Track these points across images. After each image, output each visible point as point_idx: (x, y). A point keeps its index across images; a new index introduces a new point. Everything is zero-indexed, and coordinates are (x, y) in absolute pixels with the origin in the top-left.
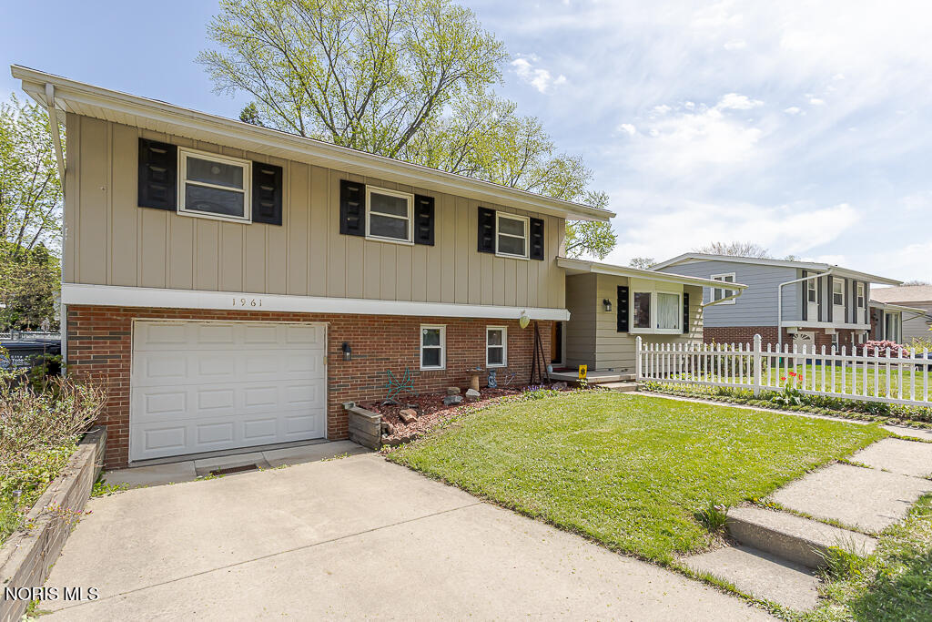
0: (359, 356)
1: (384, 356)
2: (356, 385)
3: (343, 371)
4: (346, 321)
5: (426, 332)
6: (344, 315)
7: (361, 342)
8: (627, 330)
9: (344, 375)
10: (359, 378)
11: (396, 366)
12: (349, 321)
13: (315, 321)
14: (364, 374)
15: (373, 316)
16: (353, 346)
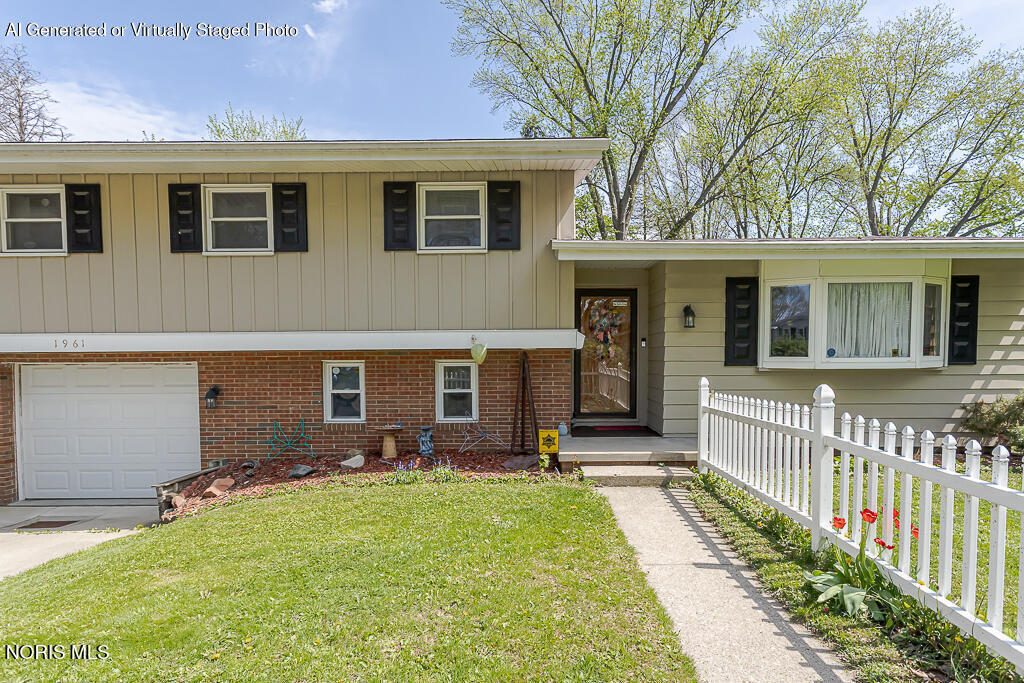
0: (234, 403)
1: (268, 403)
2: (231, 438)
3: (214, 421)
4: (216, 359)
5: (337, 371)
6: (214, 353)
7: (237, 385)
8: (754, 362)
9: (216, 425)
10: (235, 429)
11: (287, 416)
12: (219, 359)
13: (178, 360)
14: (243, 425)
15: (252, 353)
16: (227, 390)
